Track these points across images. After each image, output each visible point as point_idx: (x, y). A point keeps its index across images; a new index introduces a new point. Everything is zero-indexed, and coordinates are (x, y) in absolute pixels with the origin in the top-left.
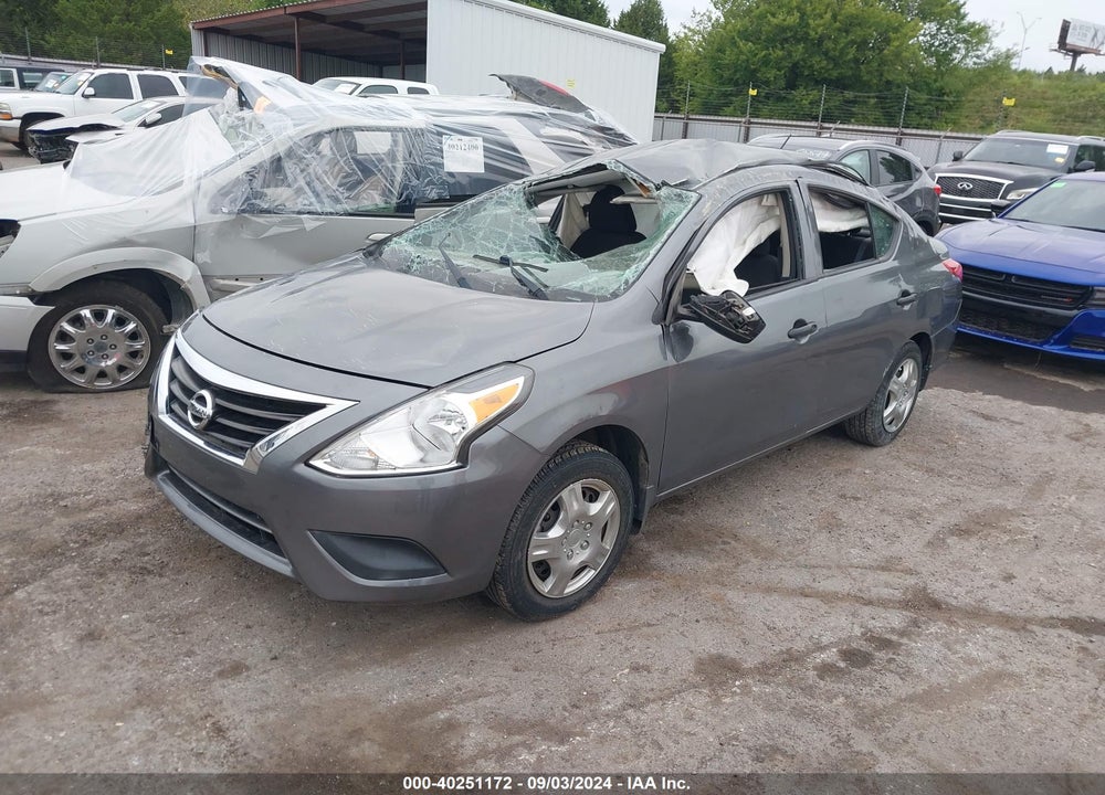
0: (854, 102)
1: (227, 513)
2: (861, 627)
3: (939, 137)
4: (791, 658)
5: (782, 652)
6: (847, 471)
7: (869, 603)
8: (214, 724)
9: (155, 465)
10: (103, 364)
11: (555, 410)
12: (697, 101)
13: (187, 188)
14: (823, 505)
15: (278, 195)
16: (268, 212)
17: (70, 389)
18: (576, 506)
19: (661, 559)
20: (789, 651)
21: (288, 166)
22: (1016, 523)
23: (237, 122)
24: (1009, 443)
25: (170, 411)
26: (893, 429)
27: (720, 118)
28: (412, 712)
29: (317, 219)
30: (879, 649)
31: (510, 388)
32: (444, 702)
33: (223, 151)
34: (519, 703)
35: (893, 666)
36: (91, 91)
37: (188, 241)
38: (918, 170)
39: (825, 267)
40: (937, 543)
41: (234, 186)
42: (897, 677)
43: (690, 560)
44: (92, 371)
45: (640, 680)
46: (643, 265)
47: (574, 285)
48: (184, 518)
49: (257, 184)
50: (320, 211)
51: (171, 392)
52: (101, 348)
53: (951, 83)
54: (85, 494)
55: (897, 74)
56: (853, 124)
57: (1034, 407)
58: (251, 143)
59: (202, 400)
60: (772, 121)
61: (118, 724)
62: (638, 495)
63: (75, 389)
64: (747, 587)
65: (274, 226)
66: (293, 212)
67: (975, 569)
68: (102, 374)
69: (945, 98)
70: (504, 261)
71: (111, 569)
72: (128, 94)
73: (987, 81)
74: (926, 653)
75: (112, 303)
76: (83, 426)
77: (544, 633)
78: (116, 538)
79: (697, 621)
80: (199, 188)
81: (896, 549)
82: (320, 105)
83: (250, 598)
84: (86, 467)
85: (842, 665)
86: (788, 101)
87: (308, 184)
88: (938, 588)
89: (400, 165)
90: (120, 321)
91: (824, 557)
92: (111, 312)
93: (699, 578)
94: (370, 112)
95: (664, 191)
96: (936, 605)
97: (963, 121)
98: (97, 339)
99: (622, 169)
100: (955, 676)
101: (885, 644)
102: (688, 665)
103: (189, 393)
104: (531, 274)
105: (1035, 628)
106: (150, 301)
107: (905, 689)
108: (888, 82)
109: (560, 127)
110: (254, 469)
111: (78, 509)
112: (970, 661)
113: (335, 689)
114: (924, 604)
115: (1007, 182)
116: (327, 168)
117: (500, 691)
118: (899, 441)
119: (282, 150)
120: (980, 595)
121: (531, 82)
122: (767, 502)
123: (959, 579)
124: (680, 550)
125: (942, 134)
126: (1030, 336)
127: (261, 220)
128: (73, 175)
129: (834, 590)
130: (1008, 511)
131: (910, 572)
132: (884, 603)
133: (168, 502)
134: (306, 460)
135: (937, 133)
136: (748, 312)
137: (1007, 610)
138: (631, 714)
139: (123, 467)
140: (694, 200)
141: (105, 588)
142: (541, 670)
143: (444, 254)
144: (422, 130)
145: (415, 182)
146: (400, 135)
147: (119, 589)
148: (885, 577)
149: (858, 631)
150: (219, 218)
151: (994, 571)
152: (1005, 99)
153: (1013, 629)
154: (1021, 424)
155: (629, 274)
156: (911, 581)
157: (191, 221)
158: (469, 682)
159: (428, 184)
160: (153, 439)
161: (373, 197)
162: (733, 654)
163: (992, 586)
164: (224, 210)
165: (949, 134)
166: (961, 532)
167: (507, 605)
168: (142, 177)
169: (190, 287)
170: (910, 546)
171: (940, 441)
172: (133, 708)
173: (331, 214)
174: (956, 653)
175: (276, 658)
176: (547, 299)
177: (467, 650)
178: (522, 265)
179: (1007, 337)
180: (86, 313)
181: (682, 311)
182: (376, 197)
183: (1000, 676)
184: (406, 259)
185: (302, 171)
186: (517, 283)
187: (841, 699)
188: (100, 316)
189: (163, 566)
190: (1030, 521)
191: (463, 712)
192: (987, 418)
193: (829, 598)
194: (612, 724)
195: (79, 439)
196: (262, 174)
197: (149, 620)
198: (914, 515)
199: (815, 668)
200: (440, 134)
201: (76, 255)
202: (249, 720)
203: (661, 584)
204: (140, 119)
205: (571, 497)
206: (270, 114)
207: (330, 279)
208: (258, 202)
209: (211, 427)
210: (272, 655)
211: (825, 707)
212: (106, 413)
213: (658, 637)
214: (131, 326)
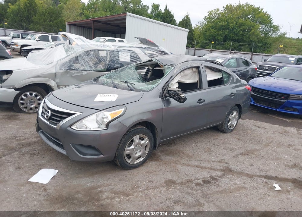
0: (242, 46)
1: (54, 140)
2: (210, 175)
3: (262, 55)
4: (190, 181)
5: (187, 180)
6: (217, 139)
7: (214, 170)
8: (44, 188)
9: (39, 129)
10: (31, 106)
11: (131, 117)
12: (199, 45)
13: (55, 63)
14: (208, 146)
15: (77, 66)
16: (74, 70)
17: (23, 112)
18: (137, 141)
19: (163, 157)
20: (189, 180)
21: (79, 58)
22: (258, 153)
23: (68, 48)
24: (263, 134)
25: (42, 115)
26: (231, 129)
27: (205, 49)
28: (92, 188)
29: (86, 72)
30: (213, 180)
31: (121, 111)
32: (100, 186)
33: (64, 54)
34: (119, 188)
35: (215, 184)
36: (39, 39)
37: (54, 76)
38: (250, 64)
39: (209, 86)
40: (236, 157)
41: (66, 63)
42: (215, 187)
43: (170, 158)
44: (29, 108)
45: (150, 184)
46: (158, 83)
47: (141, 88)
48: (46, 143)
49: (71, 63)
50: (87, 70)
51: (42, 111)
52: (31, 102)
53: (268, 41)
54: (23, 136)
55: (253, 38)
56: (242, 51)
57: (272, 125)
58: (71, 53)
59: (48, 112)
60: (219, 50)
61: (22, 187)
62: (155, 140)
63: (25, 112)
64: (183, 164)
65: (75, 73)
66: (80, 70)
67: (244, 163)
68: (31, 109)
69: (267, 45)
70: (126, 82)
71: (26, 154)
72: (48, 41)
73: (278, 41)
74: (224, 182)
75: (35, 91)
76: (25, 121)
77: (129, 173)
78: (28, 147)
79: (168, 171)
80: (57, 64)
81: (225, 157)
82: (89, 44)
83: (58, 161)
84: (24, 130)
85: (202, 183)
86: (224, 45)
87: (84, 63)
88: (232, 167)
89: (108, 59)
90: (36, 96)
91: (205, 158)
92: (34, 93)
93: (171, 162)
94: (101, 46)
95: (166, 66)
96: (230, 171)
97: (272, 51)
98: (30, 100)
99: (157, 61)
100: (230, 187)
101: (214, 179)
102: (163, 181)
103: (46, 111)
104: (132, 85)
105: (255, 177)
106: (44, 91)
107: (217, 189)
108: (251, 41)
109: (150, 51)
110: (58, 128)
111: (20, 140)
112: (235, 184)
113: (75, 182)
114: (228, 170)
115: (277, 67)
116: (89, 59)
117: (115, 185)
118: (233, 132)
119: (78, 55)
120: (243, 169)
121: (145, 39)
122: (194, 145)
123: (239, 165)
124: (168, 155)
125: (263, 54)
126: (274, 107)
127: (72, 72)
128: (27, 60)
129: (205, 166)
130: (257, 150)
131: (226, 163)
132: (217, 170)
133: (42, 139)
134: (70, 126)
135: (262, 54)
136: (183, 95)
137: (249, 173)
138: (146, 192)
139: (33, 131)
140: (173, 69)
141: (24, 157)
142: (126, 181)
143: (112, 81)
144: (113, 51)
145: (111, 63)
146: (108, 52)
147: (27, 158)
148: (219, 164)
149: (208, 176)
150: (62, 71)
151: (248, 164)
152: (280, 45)
153: (249, 177)
154: (268, 129)
155: (154, 86)
156: (226, 165)
157: (55, 72)
158: (107, 182)
159: (115, 64)
160: (38, 122)
161: (101, 67)
162: (175, 179)
163: (247, 167)
164: (63, 69)
165: (265, 54)
166: (243, 154)
167: (119, 165)
168: (44, 60)
169: (54, 88)
170: (228, 157)
171: (244, 132)
172: (26, 184)
173: (90, 71)
174: (233, 182)
175: (62, 175)
176: (134, 91)
177: (108, 176)
178: (130, 83)
179: (268, 107)
180: (28, 93)
181: (167, 95)
182: (102, 67)
183: (242, 188)
184: (103, 81)
185: (83, 60)
186: (128, 87)
187: (200, 191)
188: (31, 94)
189: (39, 153)
190: (262, 152)
191: (104, 189)
192: (259, 127)
193: (203, 168)
194: (140, 193)
195: (23, 124)
196: (73, 60)
197: (33, 165)
198: (232, 150)
199: (195, 184)
200: (119, 52)
201: (26, 79)
202: (53, 188)
203: (161, 163)
204: (50, 47)
205: (136, 139)
206: (76, 46)
207: (83, 85)
208: (71, 67)
209: (50, 119)
210: (61, 174)
211: (195, 192)
212: (31, 118)
213: (157, 175)
214: (39, 97)
